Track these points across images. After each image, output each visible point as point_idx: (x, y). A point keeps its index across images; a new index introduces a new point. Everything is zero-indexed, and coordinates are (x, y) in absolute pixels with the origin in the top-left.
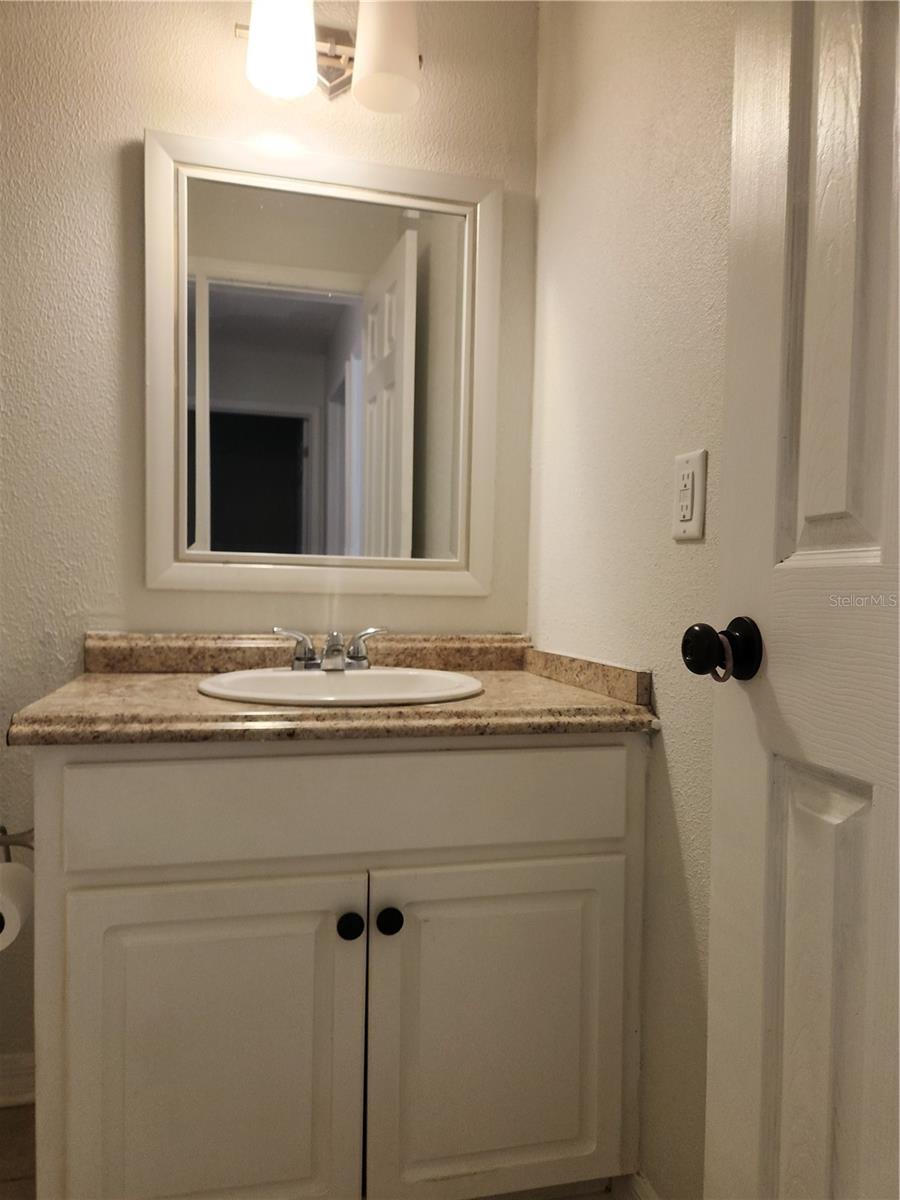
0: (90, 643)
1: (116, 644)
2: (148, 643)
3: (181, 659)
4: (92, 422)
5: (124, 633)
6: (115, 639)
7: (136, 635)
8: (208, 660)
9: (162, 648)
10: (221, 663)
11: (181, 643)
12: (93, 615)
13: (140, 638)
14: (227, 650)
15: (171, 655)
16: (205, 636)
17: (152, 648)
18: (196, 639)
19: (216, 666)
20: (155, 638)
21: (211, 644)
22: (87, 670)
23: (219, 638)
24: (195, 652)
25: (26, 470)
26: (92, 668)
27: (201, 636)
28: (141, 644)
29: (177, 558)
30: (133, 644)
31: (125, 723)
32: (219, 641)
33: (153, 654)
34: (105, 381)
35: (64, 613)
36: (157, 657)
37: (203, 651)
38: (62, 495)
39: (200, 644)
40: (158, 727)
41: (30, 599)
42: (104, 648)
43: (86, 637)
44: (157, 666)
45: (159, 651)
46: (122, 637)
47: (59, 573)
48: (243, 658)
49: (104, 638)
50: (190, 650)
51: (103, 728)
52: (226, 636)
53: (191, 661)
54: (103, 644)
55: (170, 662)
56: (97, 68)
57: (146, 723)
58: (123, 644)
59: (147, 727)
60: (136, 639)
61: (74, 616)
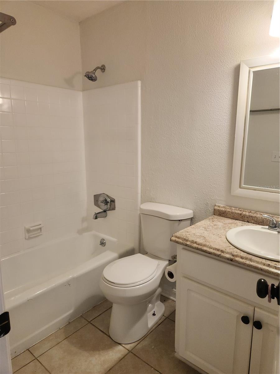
0: (216, 208)
1: (221, 209)
2: (230, 210)
3: (238, 216)
4: (221, 148)
5: (225, 206)
6: (222, 207)
7: (227, 207)
8: (246, 218)
9: (233, 212)
10: (250, 220)
11: (239, 212)
12: (218, 200)
13: (228, 208)
14: (252, 216)
15: (235, 215)
16: (247, 211)
17: (230, 212)
18: (243, 211)
19: (248, 220)
20: (232, 209)
21: (247, 214)
22: (214, 215)
23: (250, 212)
24: (242, 215)
25: (205, 161)
26: (215, 214)
27: (245, 210)
28: (228, 210)
29: (240, 187)
30: (226, 210)
31: (193, 243)
32: (250, 213)
33: (231, 214)
34: (225, 137)
35: (211, 198)
36: (232, 214)
37: (245, 216)
38: (213, 168)
39: (244, 213)
40: (200, 247)
41: (204, 194)
42: (219, 210)
43: (215, 205)
44: (232, 217)
45: (232, 213)
46: (224, 207)
47: (211, 188)
48: (257, 220)
49: (219, 207)
50: (241, 214)
51: (188, 243)
52: (253, 212)
53: (241, 217)
54: (218, 208)
55: (235, 217)
56: (230, 45)
57: (198, 245)
58: (223, 209)
59: (197, 246)
60: (227, 208)
61: (213, 199)
